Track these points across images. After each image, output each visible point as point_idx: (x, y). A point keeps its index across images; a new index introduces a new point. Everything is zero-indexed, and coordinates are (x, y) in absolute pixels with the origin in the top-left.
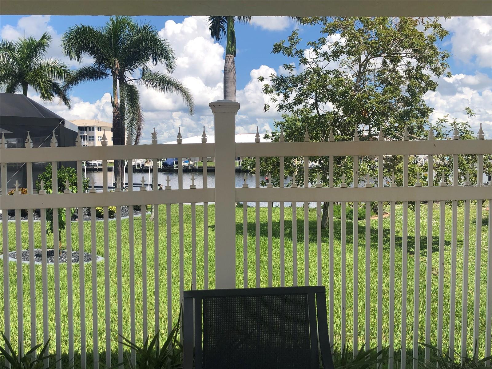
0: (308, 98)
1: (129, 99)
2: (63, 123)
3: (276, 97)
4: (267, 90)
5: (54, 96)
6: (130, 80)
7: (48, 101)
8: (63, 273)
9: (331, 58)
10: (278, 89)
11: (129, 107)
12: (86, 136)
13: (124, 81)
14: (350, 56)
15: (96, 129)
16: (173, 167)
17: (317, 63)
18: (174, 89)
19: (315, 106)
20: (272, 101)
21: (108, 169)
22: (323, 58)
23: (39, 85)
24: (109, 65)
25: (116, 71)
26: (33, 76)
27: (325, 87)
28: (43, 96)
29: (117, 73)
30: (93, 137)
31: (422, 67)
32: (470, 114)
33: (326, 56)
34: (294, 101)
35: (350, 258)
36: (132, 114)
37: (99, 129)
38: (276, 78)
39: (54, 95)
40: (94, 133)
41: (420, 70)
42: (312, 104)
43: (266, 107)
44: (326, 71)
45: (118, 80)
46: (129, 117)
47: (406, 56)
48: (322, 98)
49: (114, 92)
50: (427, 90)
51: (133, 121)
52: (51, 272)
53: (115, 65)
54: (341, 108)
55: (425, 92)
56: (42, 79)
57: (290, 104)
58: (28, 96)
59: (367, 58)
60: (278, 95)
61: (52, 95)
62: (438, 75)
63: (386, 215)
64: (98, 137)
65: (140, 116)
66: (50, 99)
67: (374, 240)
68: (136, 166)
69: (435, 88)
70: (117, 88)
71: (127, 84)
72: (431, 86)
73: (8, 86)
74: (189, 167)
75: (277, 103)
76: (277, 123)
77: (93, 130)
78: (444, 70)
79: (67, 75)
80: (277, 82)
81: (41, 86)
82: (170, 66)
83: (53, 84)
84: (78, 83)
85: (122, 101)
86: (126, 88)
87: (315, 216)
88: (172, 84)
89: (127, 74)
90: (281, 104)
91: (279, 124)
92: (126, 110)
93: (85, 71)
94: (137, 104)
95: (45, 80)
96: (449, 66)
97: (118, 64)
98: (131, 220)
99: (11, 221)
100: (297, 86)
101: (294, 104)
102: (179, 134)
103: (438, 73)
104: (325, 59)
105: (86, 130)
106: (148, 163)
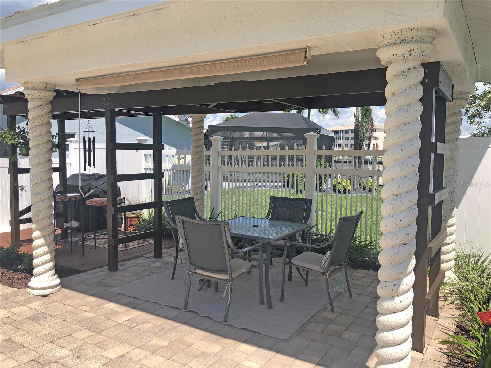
2: (320, 131)
12: (342, 137)
30: (348, 138)
58: (310, 119)
77: (348, 133)
94: (369, 117)
105: (342, 133)
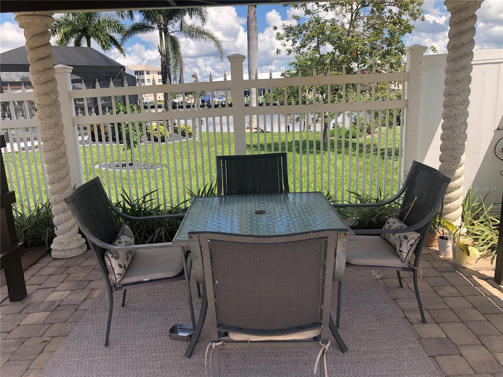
0: (312, 42)
1: (172, 48)
2: (124, 70)
3: (286, 43)
4: (279, 37)
5: (111, 47)
6: (173, 32)
7: (107, 51)
8: (138, 176)
9: (329, 9)
10: (288, 36)
11: (172, 54)
12: (138, 79)
13: (168, 33)
14: (343, 7)
15: (145, 73)
16: (210, 103)
17: (318, 14)
18: (208, 38)
19: (317, 48)
20: (283, 46)
21: (158, 106)
22: (323, 9)
23: (100, 38)
24: (155, 20)
25: (161, 25)
26: (94, 31)
27: (323, 34)
28: (103, 47)
29: (162, 27)
30: (144, 80)
31: (402, 13)
32: (434, 51)
33: (325, 7)
34: (300, 45)
35: (339, 163)
36: (175, 60)
37: (148, 73)
38: (286, 27)
39: (112, 45)
40: (144, 77)
41: (400, 16)
42: (315, 47)
43: (278, 52)
44: (325, 20)
45: (163, 33)
46: (173, 63)
47: (389, 5)
48: (323, 42)
49: (161, 43)
50: (405, 32)
51: (176, 65)
52: (131, 175)
53: (160, 20)
54: (337, 50)
55: (404, 34)
56: (101, 33)
57: (297, 47)
58: (91, 47)
59: (357, 8)
60: (288, 40)
61: (110, 46)
62: (414, 19)
63: (376, 134)
64: (148, 80)
65: (181, 62)
66: (108, 49)
67: (361, 151)
68: (180, 103)
69: (411, 30)
70: (162, 40)
71: (170, 35)
72: (408, 29)
73: (75, 40)
74: (223, 103)
75: (287, 48)
76: (291, 63)
77: (143, 74)
78: (419, 15)
79: (121, 29)
80: (288, 30)
81: (102, 39)
82: (204, 20)
83: (110, 36)
84: (132, 36)
85: (167, 49)
86: (169, 39)
87: (320, 137)
88: (205, 34)
89: (170, 27)
90: (289, 49)
91: (293, 63)
92: (171, 56)
93: (137, 26)
94: (178, 52)
95: (104, 34)
96: (423, 11)
97: (163, 19)
98: (181, 143)
99: (94, 145)
100: (302, 33)
101: (301, 47)
102: (211, 75)
103: (414, 18)
104: (324, 10)
105: (137, 74)
106: (189, 100)
